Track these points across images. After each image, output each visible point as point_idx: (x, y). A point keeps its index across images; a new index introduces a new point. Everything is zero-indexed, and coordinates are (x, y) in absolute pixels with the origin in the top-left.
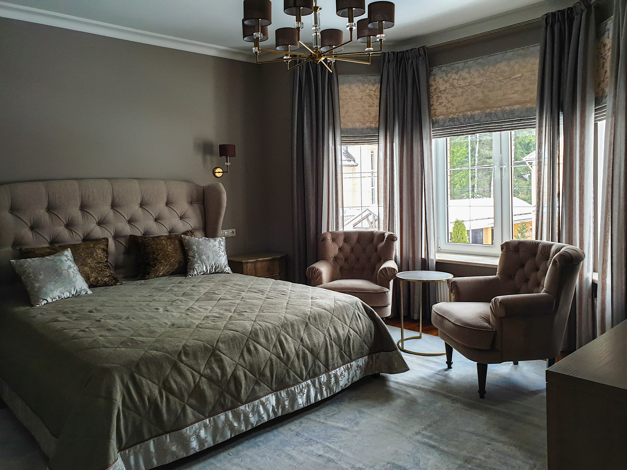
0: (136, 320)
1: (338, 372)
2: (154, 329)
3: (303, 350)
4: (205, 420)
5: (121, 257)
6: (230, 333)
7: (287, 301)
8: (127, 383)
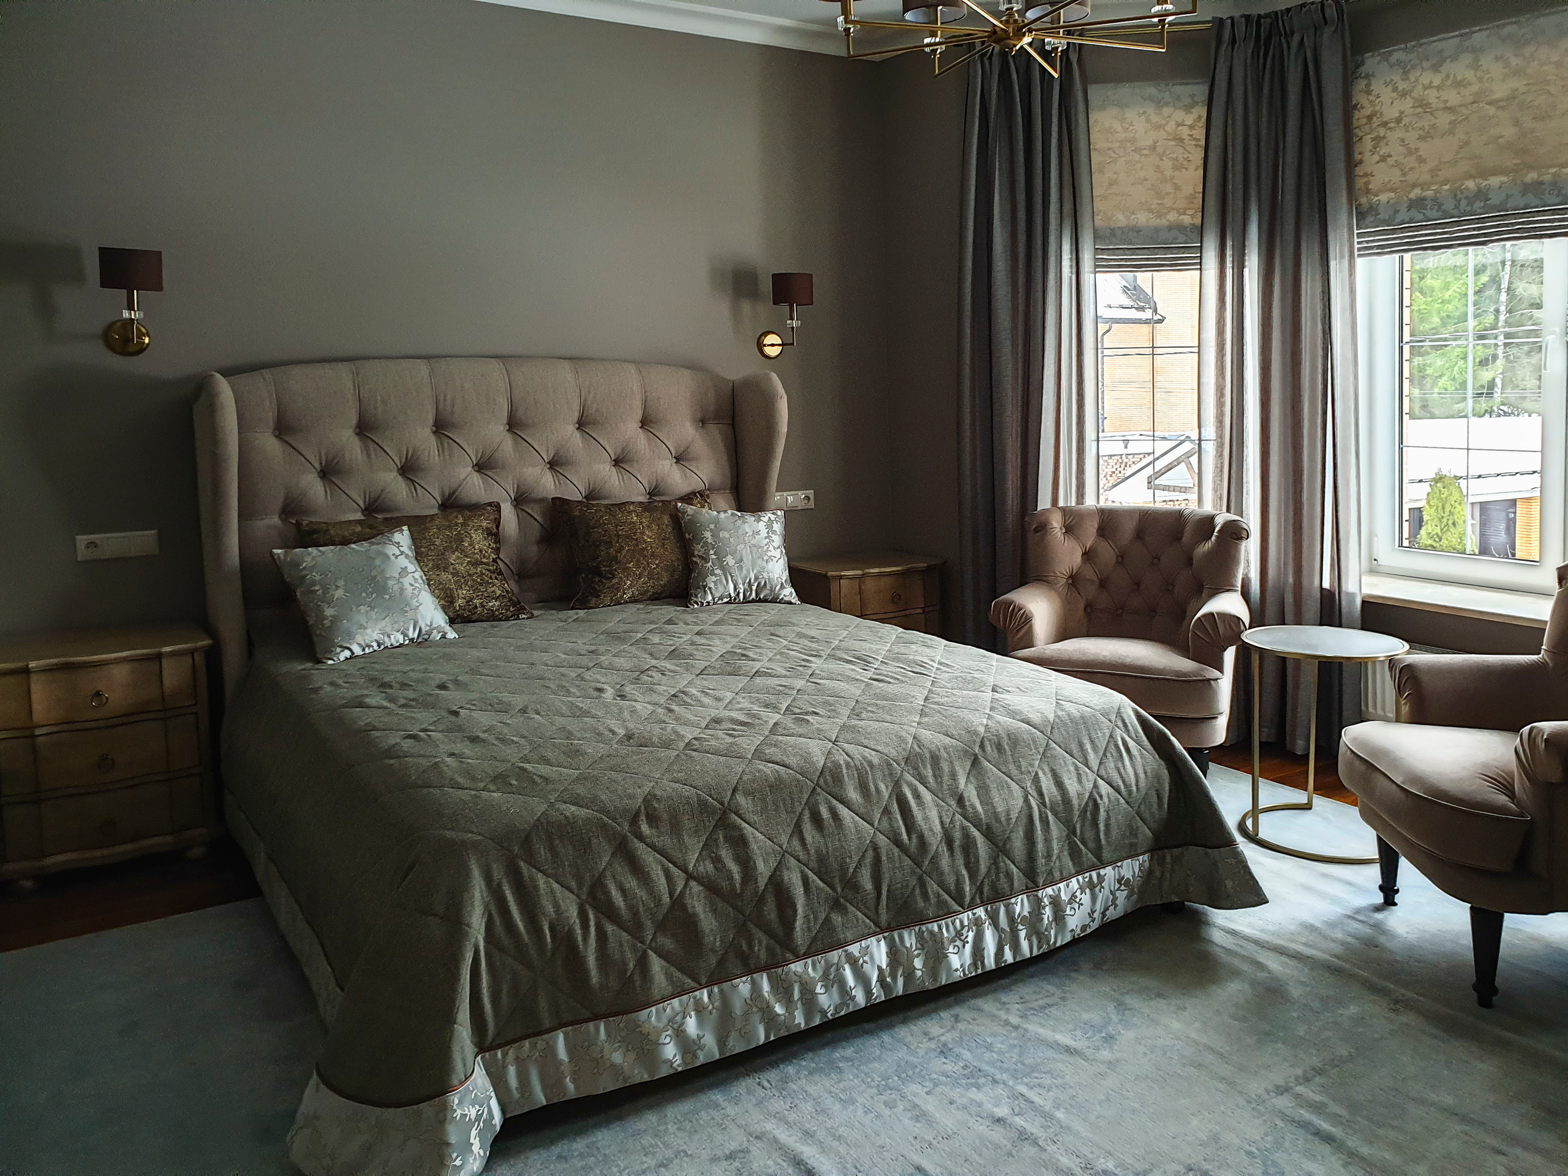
0: (542, 716)
1: (1062, 894)
2: (581, 745)
3: (964, 829)
4: (697, 993)
5: (533, 550)
6: (768, 769)
7: (926, 693)
8: (499, 885)
